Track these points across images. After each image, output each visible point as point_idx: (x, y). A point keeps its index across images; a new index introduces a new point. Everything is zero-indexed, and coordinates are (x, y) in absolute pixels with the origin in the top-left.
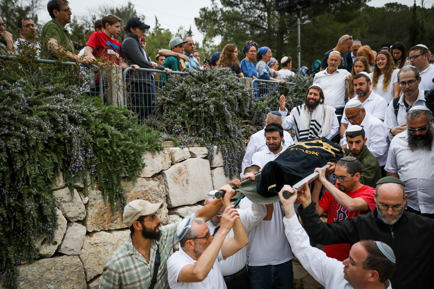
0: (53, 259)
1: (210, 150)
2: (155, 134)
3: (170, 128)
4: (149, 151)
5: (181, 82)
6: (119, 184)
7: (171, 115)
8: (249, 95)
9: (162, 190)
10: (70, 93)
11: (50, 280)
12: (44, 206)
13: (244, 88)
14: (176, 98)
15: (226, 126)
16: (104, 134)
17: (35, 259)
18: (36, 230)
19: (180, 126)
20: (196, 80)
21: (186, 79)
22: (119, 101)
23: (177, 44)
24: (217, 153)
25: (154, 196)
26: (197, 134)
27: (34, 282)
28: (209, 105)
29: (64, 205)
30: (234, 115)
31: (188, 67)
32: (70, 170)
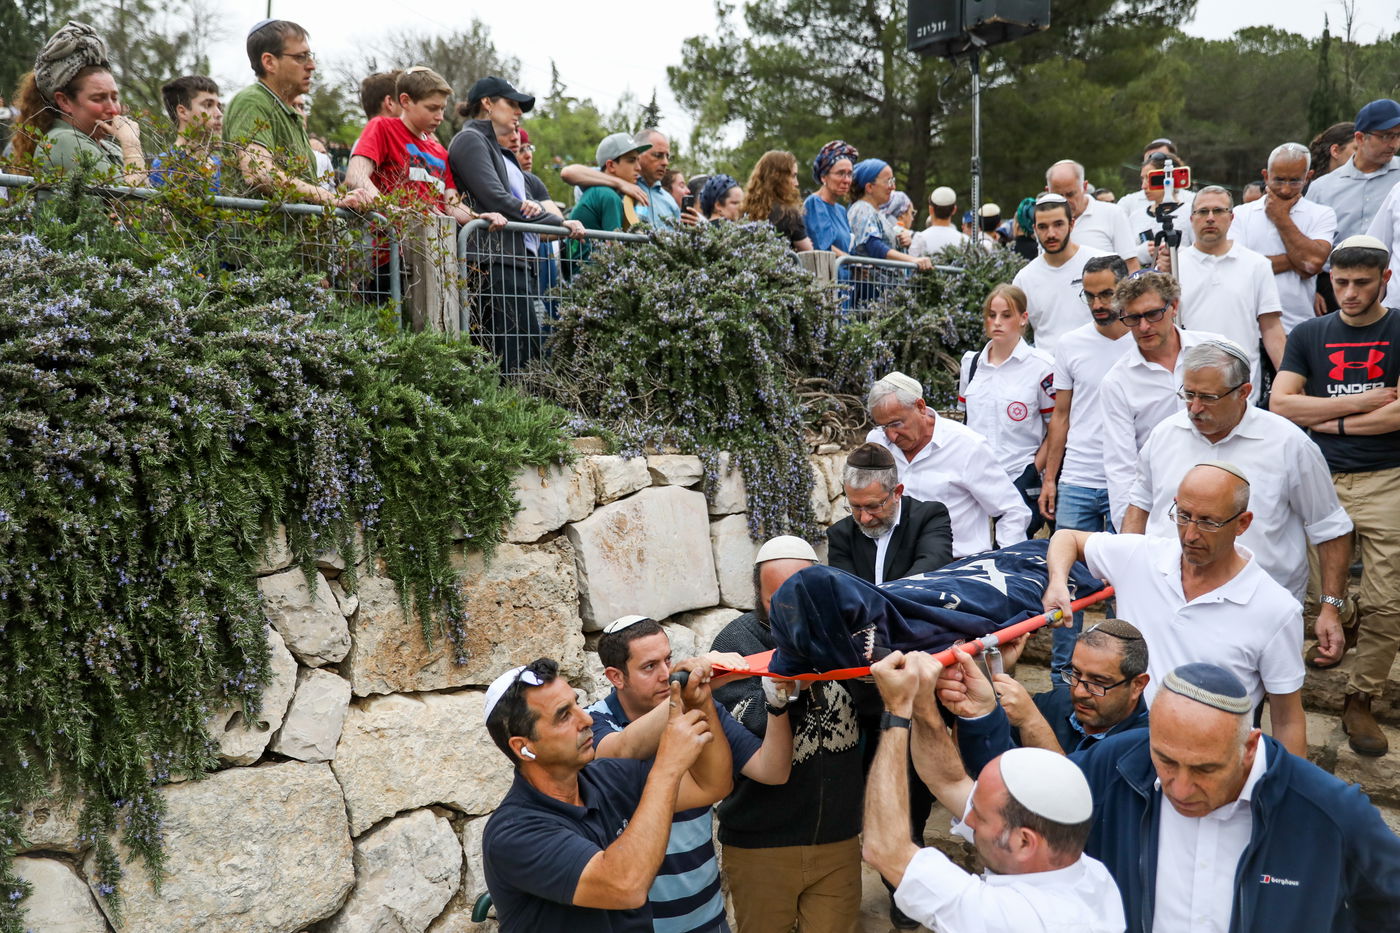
0: (259, 770)
1: (707, 464)
2: (549, 417)
3: (593, 399)
4: (532, 465)
5: (627, 264)
6: (444, 559)
7: (595, 360)
8: (825, 303)
9: (568, 578)
10: (307, 295)
11: (251, 830)
12: (233, 621)
13: (809, 283)
14: (612, 309)
15: (758, 394)
16: (402, 416)
17: (210, 770)
18: (213, 687)
19: (623, 393)
20: (671, 258)
21: (640, 256)
22: (446, 319)
24: (729, 474)
25: (544, 598)
26: (670, 417)
27: (207, 834)
28: (706, 333)
29: (288, 618)
30: (781, 361)
31: (644, 220)
32: (305, 517)
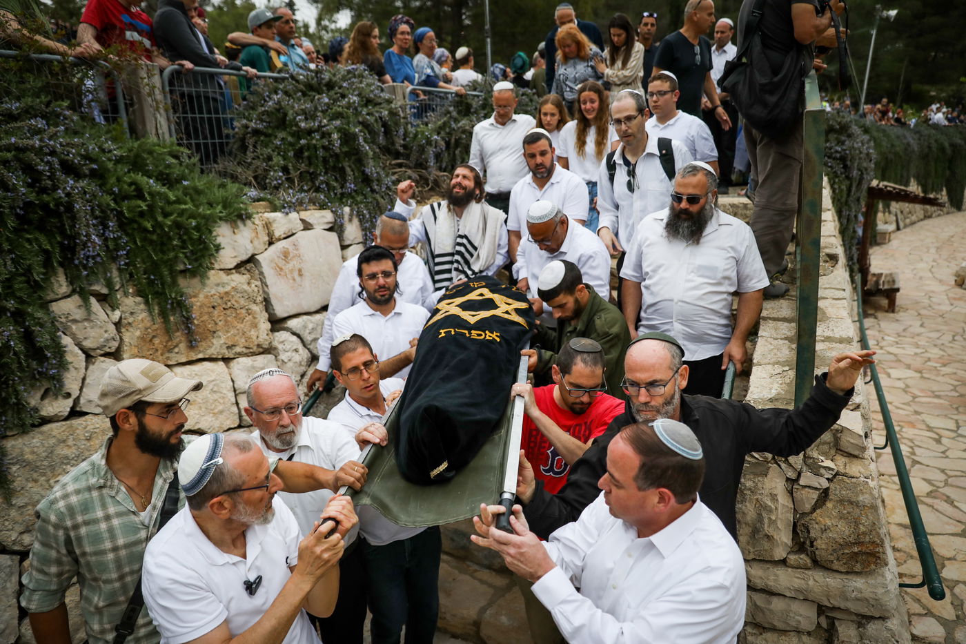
0: (68, 422)
1: (337, 214)
2: (234, 190)
3: (262, 179)
4: (226, 221)
5: (276, 93)
6: (174, 283)
7: (262, 155)
8: (402, 115)
9: (256, 289)
10: (58, 116)
11: (68, 459)
12: (34, 331)
13: (391, 102)
14: (269, 122)
15: (364, 171)
16: (134, 193)
17: (33, 426)
18: (27, 374)
19: (281, 174)
20: (304, 89)
21: (284, 87)
22: (160, 132)
23: (262, 22)
24: (350, 220)
25: (242, 302)
26: (312, 187)
27: (39, 464)
28: (330, 134)
29: (74, 327)
30: (378, 150)
31: (285, 65)
32: (77, 262)
